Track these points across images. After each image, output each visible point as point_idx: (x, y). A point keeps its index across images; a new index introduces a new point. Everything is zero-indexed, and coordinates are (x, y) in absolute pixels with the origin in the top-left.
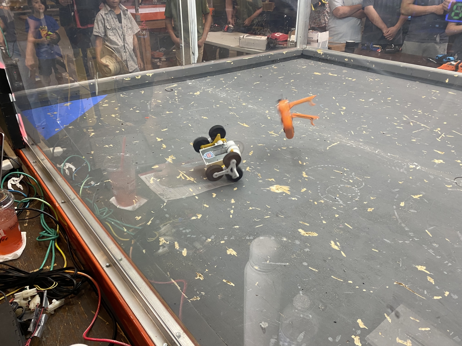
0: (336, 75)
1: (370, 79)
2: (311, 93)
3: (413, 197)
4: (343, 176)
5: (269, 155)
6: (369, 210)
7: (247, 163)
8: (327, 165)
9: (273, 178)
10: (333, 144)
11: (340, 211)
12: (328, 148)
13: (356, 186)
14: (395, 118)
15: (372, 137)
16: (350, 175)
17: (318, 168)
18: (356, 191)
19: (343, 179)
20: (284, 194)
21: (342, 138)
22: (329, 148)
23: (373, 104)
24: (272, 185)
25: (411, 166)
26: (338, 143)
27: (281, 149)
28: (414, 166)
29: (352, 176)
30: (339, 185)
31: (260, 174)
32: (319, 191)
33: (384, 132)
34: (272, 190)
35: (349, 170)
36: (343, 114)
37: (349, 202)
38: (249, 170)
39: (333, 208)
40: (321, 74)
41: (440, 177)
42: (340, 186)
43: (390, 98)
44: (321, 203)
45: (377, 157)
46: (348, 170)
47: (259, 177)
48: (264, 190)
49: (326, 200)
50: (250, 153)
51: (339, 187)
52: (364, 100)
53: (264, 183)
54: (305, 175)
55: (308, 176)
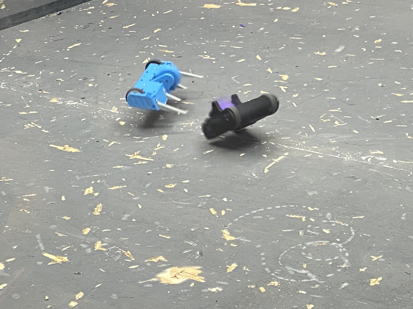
0: (254, 5)
1: (330, 3)
2: (205, 54)
4: (308, 225)
5: (140, 207)
6: (374, 282)
7: (93, 233)
8: (271, 208)
9: (161, 255)
10: (274, 159)
11: (315, 296)
12: (266, 171)
13: (338, 240)
14: (396, 82)
15: (355, 131)
16: (324, 220)
17: (255, 217)
18: (340, 250)
19: (308, 231)
20: (192, 285)
21: (292, 142)
22: (268, 169)
23: (347, 59)
24: (162, 270)
26: (286, 155)
27: (165, 189)
29: (326, 221)
30: (303, 245)
31: (129, 252)
32: (264, 264)
33: (378, 117)
34: (163, 282)
35: (318, 209)
36: (285, 91)
37: (329, 274)
38: (102, 247)
39: (300, 292)
40: (219, 7)
42: (305, 245)
43: (380, 40)
44: (274, 286)
45: (373, 172)
46: (316, 208)
47: (130, 259)
48: (145, 286)
49: (282, 279)
50: (96, 209)
51: (305, 247)
52: (324, 53)
53: (144, 269)
54: (229, 235)
55: (235, 238)
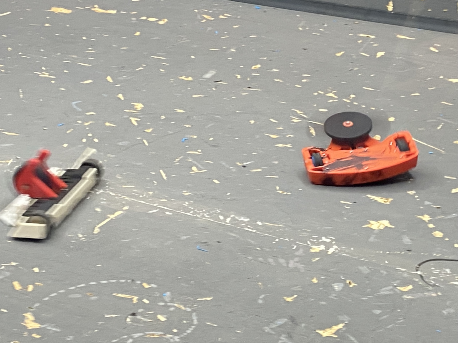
0: (114, 12)
1: (205, 16)
2: (44, 71)
3: (321, 335)
4: (140, 308)
8: (94, 283)
10: (110, 214)
12: (97, 230)
13: (175, 331)
14: (271, 119)
15: (215, 181)
16: (160, 301)
17: (71, 295)
19: (139, 317)
21: (136, 193)
22: (99, 228)
23: (216, 88)
25: (313, 247)
26: (125, 210)
28: (322, 247)
29: (162, 304)
33: (244, 164)
36: (136, 124)
40: (70, 11)
41: (386, 267)
42: (132, 337)
43: (259, 66)
45: (230, 235)
46: (153, 285)
51: (131, 341)
52: (190, 79)
54: (33, 321)
55: (40, 325)
